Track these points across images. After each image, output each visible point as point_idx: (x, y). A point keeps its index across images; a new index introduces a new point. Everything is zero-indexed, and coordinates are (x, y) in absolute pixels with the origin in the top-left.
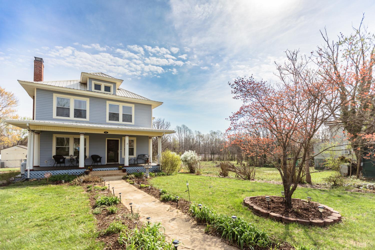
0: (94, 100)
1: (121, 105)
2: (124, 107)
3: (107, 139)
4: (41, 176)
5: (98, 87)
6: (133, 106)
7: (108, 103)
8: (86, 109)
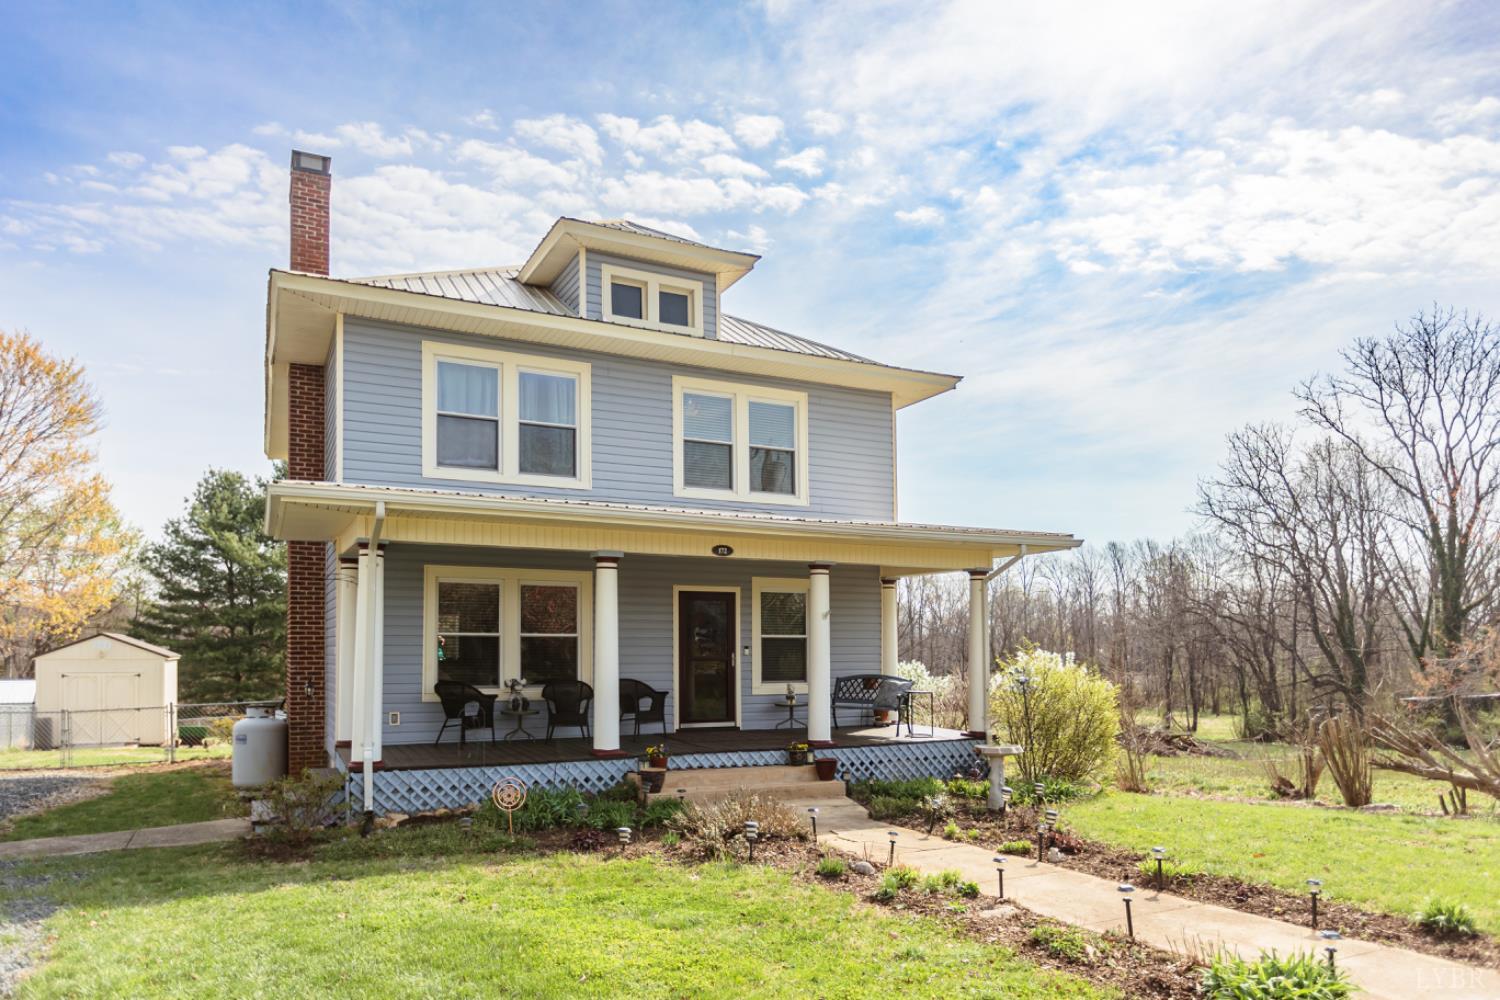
0: (613, 374)
1: (743, 396)
2: (755, 408)
3: (677, 589)
4: (425, 796)
5: (628, 301)
6: (799, 400)
7: (681, 384)
8: (577, 426)
